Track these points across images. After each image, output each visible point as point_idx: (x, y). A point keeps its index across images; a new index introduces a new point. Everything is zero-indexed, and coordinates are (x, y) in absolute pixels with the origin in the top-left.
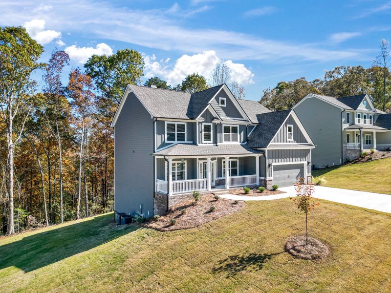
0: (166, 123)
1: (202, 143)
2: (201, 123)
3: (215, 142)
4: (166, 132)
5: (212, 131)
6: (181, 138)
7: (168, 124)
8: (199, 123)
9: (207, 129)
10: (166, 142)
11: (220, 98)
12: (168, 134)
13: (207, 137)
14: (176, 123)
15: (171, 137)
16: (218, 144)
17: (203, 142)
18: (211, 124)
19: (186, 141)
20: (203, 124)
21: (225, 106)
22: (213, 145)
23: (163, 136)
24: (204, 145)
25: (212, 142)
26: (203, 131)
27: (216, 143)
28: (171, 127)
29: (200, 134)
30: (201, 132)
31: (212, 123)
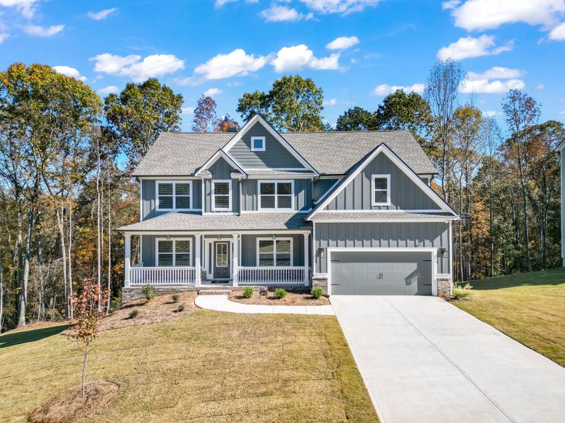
0: (157, 183)
1: (211, 211)
2: (210, 180)
3: (237, 209)
4: (157, 195)
5: (231, 192)
6: (183, 203)
7: (160, 185)
8: (205, 180)
9: (221, 188)
10: (158, 210)
11: (253, 139)
12: (160, 198)
13: (222, 202)
14: (174, 183)
15: (166, 203)
16: (242, 212)
17: (214, 208)
18: (230, 182)
19: (191, 209)
20: (214, 182)
21: (264, 149)
22: (232, 214)
23: (152, 201)
24: (215, 214)
25: (230, 208)
26: (213, 192)
27: (238, 211)
28: (166, 188)
29: (208, 197)
30: (210, 194)
31: (230, 178)
